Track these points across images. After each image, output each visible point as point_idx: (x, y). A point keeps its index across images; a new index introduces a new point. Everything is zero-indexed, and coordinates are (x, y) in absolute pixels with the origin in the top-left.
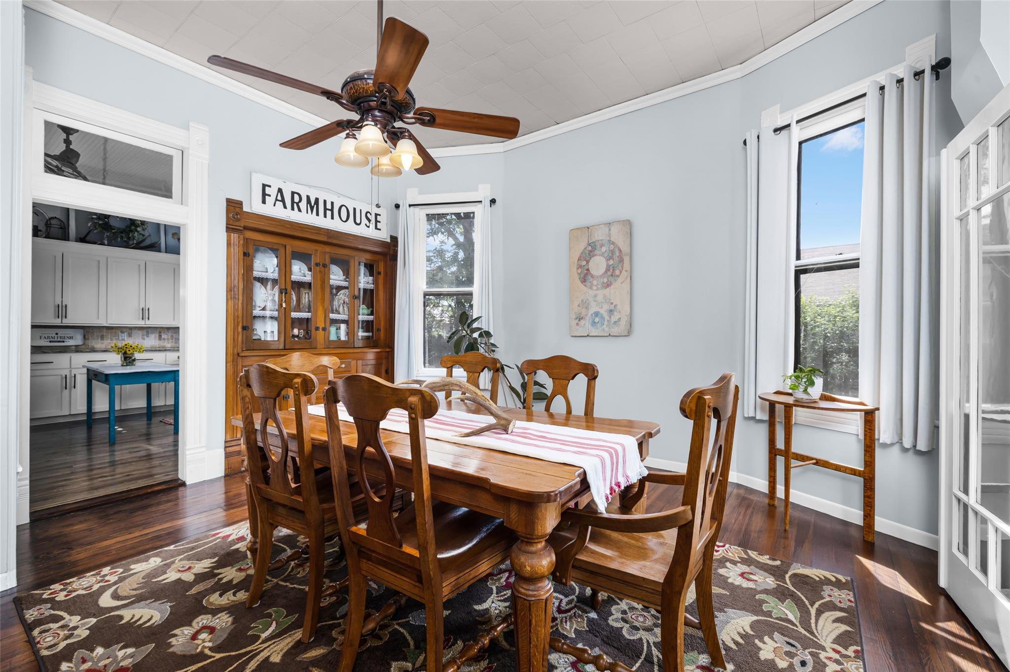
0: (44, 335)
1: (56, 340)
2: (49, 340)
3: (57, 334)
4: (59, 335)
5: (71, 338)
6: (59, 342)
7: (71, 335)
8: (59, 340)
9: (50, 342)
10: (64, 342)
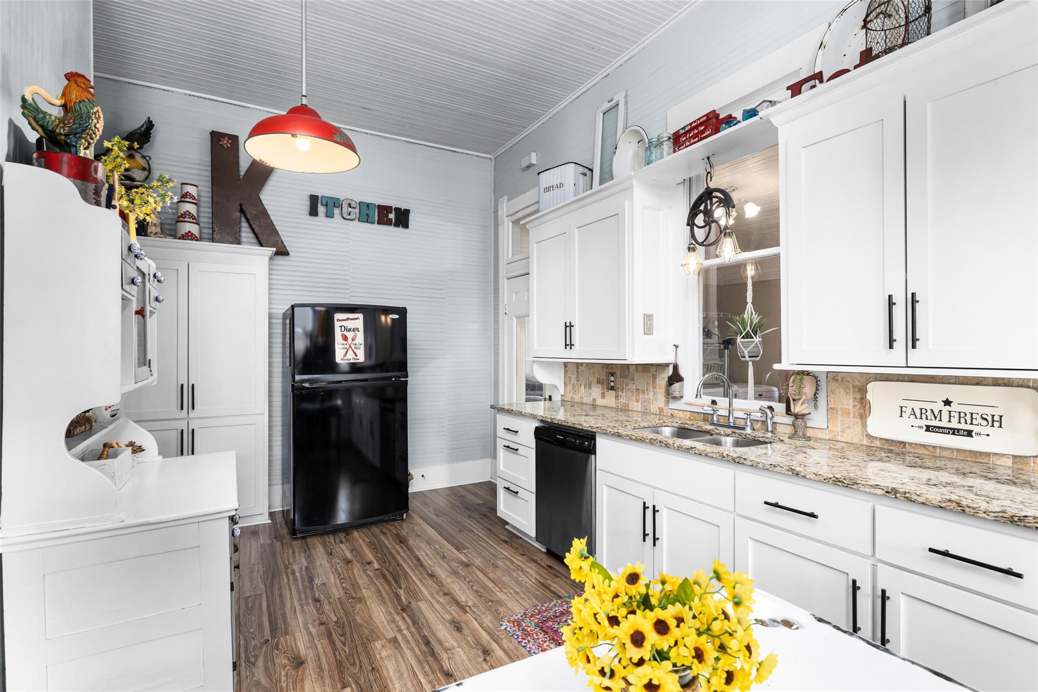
0: (910, 405)
1: (945, 423)
2: (924, 422)
3: (947, 403)
4: (954, 407)
5: (996, 421)
6: (955, 432)
7: (997, 412)
8: (954, 424)
9: (928, 428)
10: (969, 434)
